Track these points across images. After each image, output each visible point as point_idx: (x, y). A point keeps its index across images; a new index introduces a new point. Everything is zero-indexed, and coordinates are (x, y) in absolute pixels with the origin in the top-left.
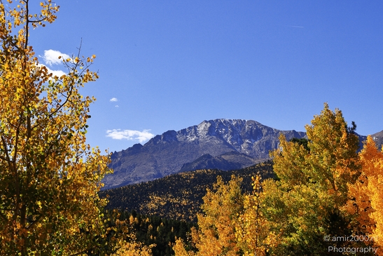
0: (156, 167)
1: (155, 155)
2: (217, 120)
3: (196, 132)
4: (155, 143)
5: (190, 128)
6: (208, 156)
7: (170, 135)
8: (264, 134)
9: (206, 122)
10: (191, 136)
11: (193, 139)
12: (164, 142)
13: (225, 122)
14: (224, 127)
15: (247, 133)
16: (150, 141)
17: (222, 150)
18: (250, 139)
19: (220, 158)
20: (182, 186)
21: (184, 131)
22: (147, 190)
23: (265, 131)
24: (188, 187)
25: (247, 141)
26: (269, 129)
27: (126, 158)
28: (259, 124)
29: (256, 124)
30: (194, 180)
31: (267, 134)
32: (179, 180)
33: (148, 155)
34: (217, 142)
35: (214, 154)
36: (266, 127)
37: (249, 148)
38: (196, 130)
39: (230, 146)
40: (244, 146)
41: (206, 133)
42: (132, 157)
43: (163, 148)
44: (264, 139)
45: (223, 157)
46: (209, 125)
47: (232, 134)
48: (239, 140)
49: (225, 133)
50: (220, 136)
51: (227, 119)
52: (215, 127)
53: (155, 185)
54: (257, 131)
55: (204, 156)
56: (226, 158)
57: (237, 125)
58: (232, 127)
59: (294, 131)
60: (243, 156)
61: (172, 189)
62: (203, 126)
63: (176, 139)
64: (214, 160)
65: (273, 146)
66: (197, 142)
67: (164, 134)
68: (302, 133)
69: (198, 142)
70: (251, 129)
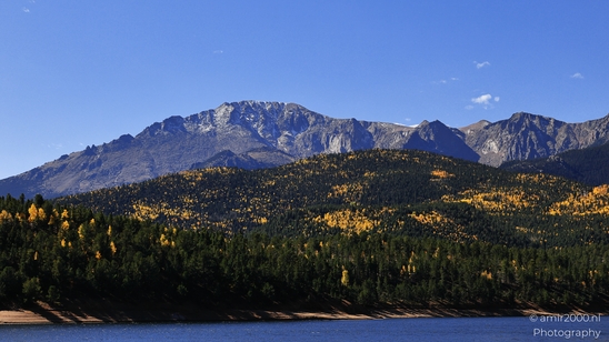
0: (152, 169)
1: (151, 152)
2: (243, 103)
3: (212, 119)
4: (152, 134)
5: (203, 113)
6: (229, 153)
7: (174, 122)
8: (311, 123)
9: (227, 104)
10: (205, 124)
11: (208, 129)
12: (166, 133)
13: (254, 105)
14: (254, 113)
15: (286, 122)
16: (145, 131)
17: (249, 145)
18: (289, 130)
19: (246, 156)
20: (183, 192)
21: (194, 118)
22: (130, 196)
23: (312, 120)
24: (192, 192)
25: (287, 133)
26: (318, 117)
27: (108, 155)
28: (304, 109)
29: (299, 109)
30: (202, 183)
31: (315, 124)
32: (179, 182)
33: (142, 151)
34: (242, 133)
35: (237, 150)
36: (313, 113)
37: (289, 144)
38: (212, 116)
39: (261, 140)
40: (281, 140)
41: (226, 120)
42: (118, 154)
43: (163, 142)
44: (311, 130)
45: (250, 154)
46: (231, 109)
47: (264, 123)
48: (274, 131)
49: (254, 121)
50: (247, 126)
51: (258, 101)
52: (240, 113)
53: (143, 189)
54: (299, 119)
55: (223, 152)
56: (255, 156)
57: (272, 110)
58: (264, 112)
59: (354, 119)
60: (279, 154)
61: (167, 196)
62: (223, 110)
63: (184, 129)
64: (237, 158)
65: (323, 142)
66: (213, 133)
67: (166, 121)
68: (365, 123)
69: (215, 134)
70: (293, 116)
